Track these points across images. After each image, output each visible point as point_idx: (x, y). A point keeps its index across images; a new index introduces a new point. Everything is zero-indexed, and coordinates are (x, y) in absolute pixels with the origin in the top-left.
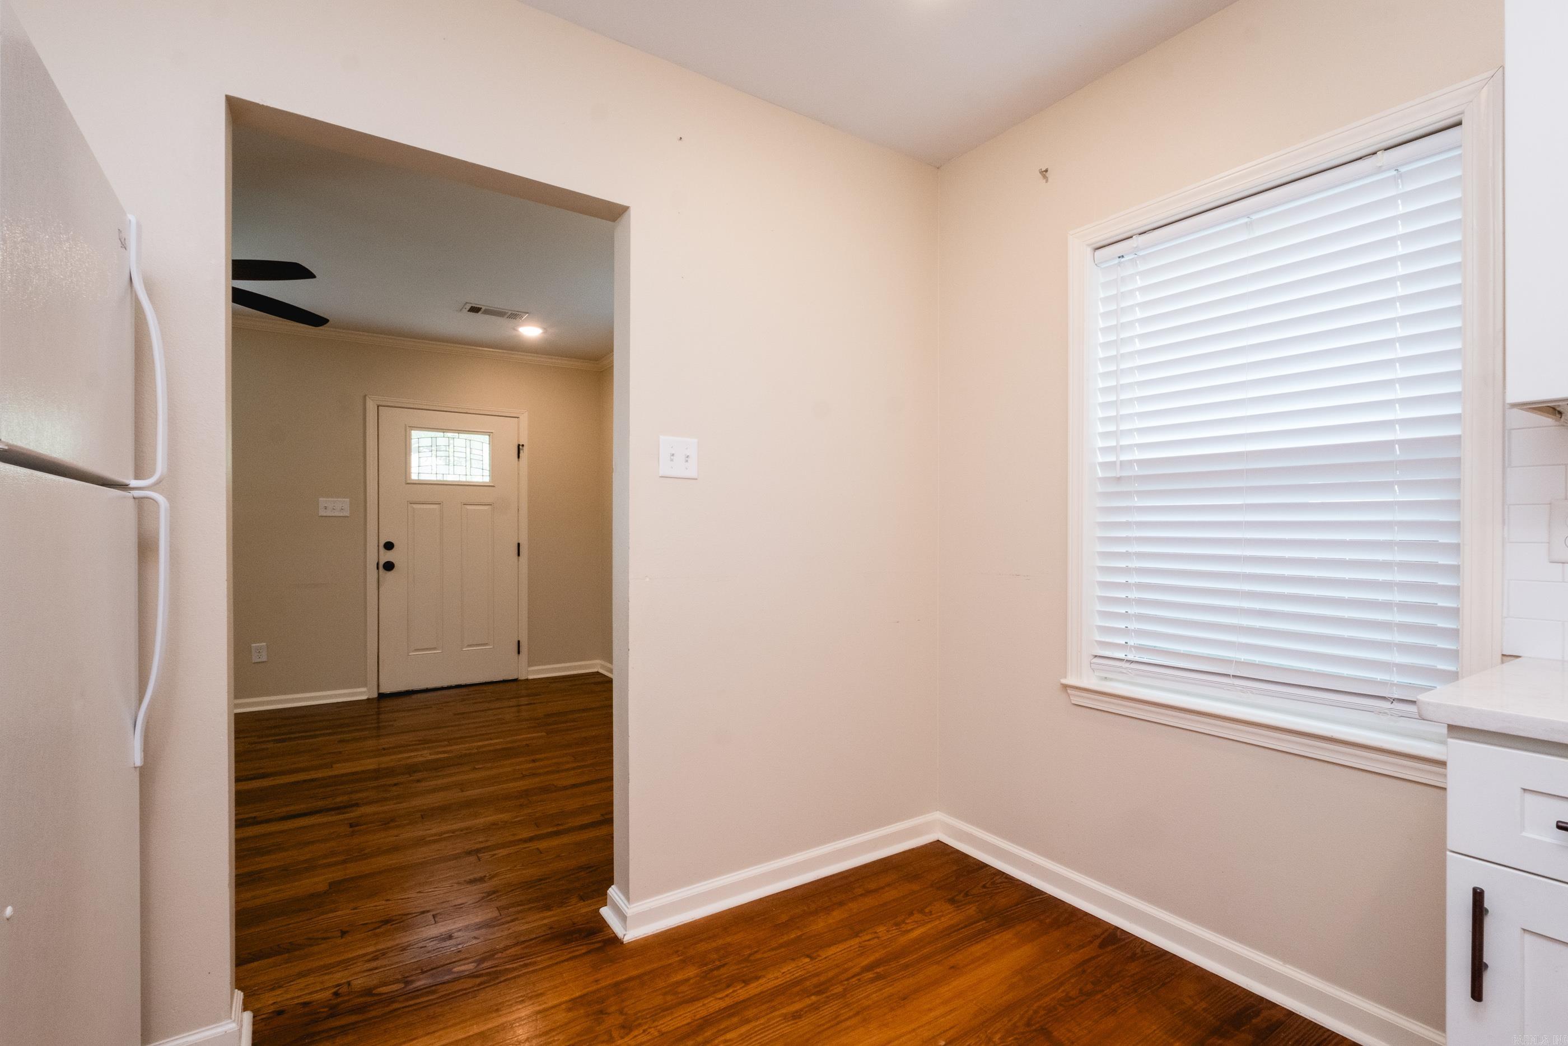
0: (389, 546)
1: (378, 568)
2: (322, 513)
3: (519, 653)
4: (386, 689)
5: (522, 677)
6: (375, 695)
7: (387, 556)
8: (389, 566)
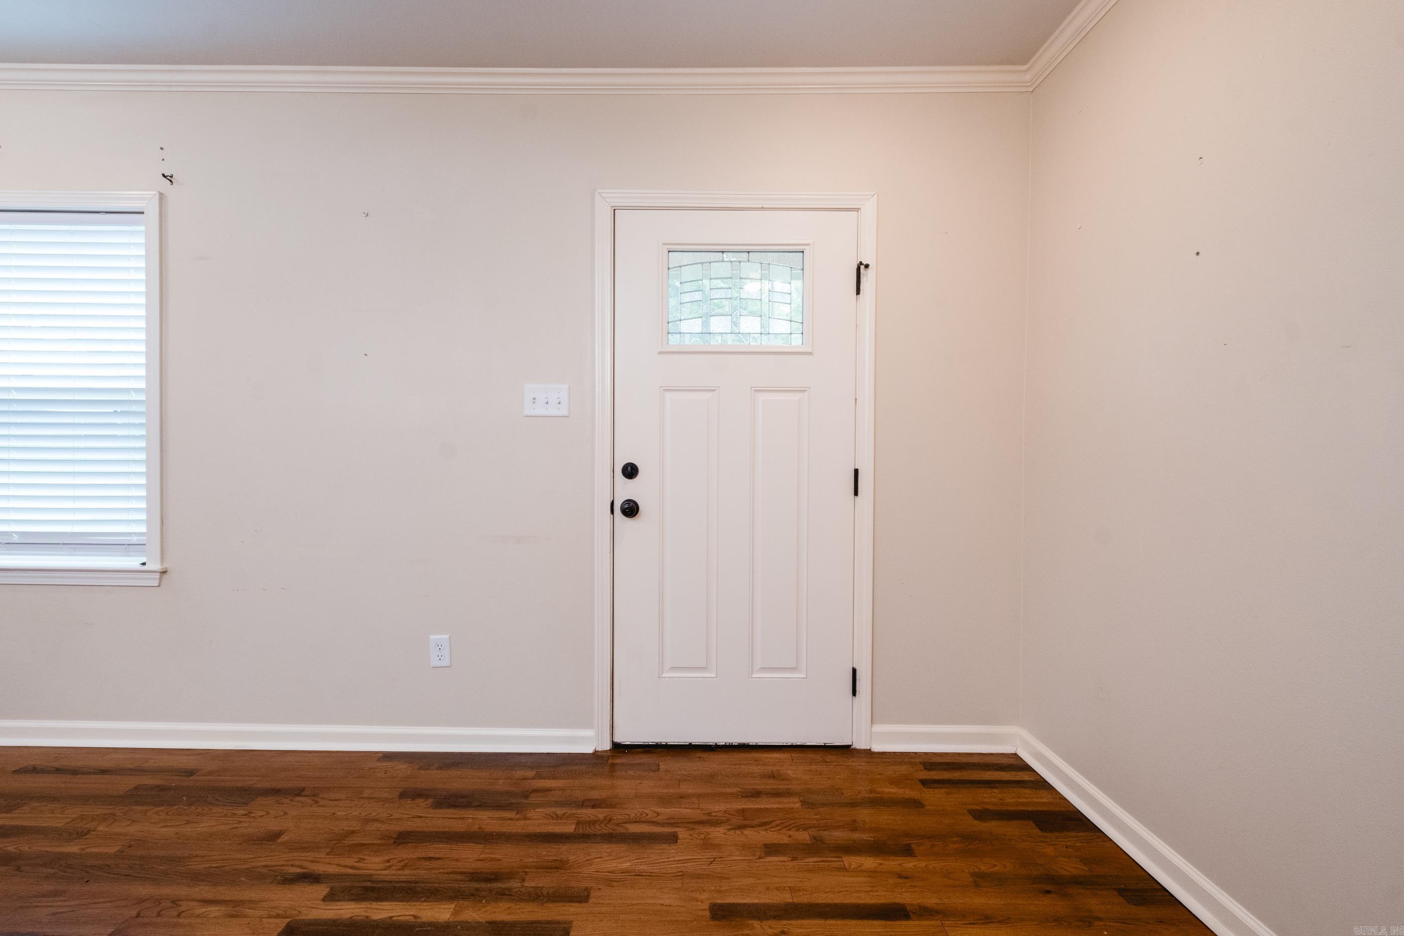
0: (630, 471)
1: (612, 512)
2: (528, 411)
3: (854, 693)
4: (623, 738)
5: (860, 744)
6: (607, 746)
7: (627, 490)
8: (631, 510)
